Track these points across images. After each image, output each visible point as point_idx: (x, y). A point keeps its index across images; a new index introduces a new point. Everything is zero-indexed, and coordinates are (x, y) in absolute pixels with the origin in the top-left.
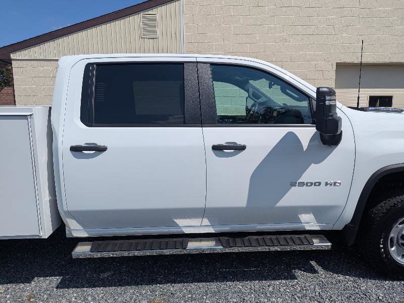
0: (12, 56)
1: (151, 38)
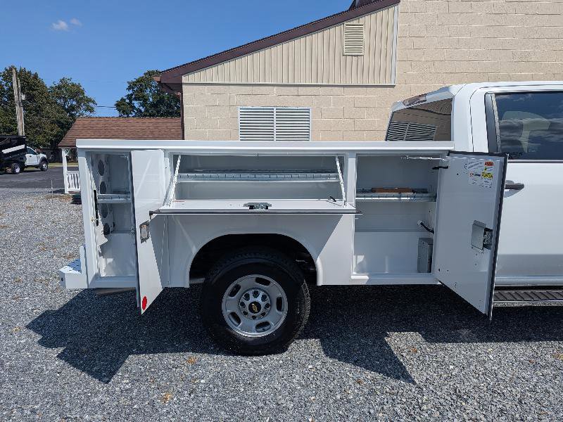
1: (355, 56)
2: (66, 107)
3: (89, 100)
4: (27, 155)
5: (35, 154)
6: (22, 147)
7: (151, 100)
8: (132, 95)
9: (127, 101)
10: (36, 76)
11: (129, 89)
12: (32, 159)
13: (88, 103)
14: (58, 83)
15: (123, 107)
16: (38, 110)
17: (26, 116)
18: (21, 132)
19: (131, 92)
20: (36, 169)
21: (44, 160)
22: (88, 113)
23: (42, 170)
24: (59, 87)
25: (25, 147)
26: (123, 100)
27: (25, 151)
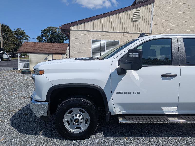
0: (71, 28)
1: (137, 22)
2: (19, 38)
3: (27, 36)
4: (4, 55)
5: (7, 54)
6: (2, 52)
7: (49, 37)
8: (42, 35)
9: (41, 37)
10: (8, 27)
11: (42, 32)
12: (5, 56)
13: (27, 37)
14: (16, 29)
15: (39, 39)
16: (8, 39)
17: (4, 41)
18: (2, 47)
19: (42, 34)
20: (7, 60)
21: (10, 57)
22: (26, 41)
23: (9, 60)
24: (17, 31)
25: (3, 52)
26: (39, 36)
27: (3, 53)
